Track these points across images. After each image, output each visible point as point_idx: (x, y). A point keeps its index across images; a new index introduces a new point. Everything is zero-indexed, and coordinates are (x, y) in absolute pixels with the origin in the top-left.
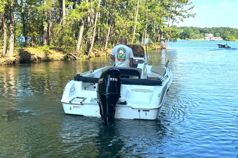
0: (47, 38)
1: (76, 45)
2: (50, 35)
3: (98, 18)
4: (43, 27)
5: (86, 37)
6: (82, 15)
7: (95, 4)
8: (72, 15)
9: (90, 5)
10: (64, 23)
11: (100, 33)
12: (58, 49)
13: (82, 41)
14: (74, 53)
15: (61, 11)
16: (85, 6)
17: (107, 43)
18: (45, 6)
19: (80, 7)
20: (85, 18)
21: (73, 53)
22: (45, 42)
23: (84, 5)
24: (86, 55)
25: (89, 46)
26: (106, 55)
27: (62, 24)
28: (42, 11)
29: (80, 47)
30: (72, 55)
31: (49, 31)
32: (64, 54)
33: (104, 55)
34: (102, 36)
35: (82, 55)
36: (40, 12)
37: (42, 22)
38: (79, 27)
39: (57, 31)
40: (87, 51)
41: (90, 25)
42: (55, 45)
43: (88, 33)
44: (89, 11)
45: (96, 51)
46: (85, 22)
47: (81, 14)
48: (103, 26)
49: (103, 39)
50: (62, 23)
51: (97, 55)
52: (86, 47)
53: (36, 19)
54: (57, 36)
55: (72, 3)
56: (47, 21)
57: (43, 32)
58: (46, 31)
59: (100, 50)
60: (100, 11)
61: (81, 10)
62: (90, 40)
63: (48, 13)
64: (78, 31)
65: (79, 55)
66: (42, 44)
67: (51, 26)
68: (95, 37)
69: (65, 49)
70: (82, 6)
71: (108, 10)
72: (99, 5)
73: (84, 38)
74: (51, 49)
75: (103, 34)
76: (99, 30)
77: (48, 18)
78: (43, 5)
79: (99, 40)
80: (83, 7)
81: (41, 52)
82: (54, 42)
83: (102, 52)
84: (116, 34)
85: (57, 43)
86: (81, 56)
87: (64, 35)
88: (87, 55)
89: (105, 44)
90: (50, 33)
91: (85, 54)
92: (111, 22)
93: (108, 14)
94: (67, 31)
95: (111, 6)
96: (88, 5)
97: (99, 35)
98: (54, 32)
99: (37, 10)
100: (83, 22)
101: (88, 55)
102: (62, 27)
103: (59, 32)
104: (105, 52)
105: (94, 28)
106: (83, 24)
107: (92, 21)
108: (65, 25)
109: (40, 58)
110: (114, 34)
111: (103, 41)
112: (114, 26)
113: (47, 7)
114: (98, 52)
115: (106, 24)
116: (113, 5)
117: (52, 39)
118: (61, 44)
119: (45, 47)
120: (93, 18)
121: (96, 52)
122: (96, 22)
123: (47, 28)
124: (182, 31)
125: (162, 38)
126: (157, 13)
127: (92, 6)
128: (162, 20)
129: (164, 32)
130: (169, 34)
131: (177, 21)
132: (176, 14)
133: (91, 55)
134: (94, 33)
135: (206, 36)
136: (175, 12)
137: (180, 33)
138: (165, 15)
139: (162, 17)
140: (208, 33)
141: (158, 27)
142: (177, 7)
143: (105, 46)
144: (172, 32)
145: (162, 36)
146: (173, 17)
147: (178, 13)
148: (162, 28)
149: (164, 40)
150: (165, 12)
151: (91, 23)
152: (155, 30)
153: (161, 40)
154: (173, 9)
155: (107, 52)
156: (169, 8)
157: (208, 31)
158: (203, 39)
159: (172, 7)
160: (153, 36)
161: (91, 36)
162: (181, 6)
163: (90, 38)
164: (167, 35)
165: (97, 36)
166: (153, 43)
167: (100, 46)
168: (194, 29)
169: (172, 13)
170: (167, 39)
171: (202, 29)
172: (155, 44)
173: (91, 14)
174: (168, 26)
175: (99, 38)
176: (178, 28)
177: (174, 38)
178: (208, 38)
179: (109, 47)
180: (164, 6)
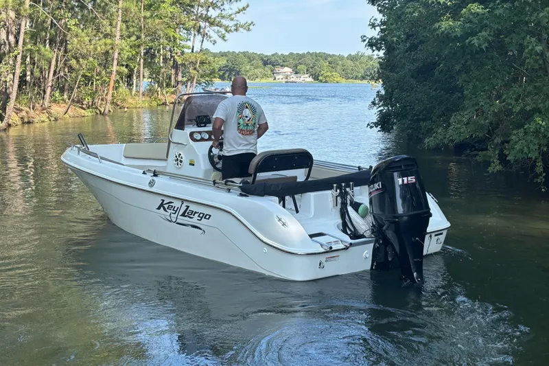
3: (25, 33)
9: (6, 2)
11: (32, 66)
17: (48, 91)
25: (5, 97)
26: (47, 120)
33: (42, 119)
34: (37, 74)
41: (7, 48)
43: (3, 68)
44: (3, 15)
45: (22, 110)
48: (38, 51)
49: (38, 83)
51: (26, 120)
59: (33, 109)
60: (30, 16)
62: (8, 84)
68: (20, 77)
71: (48, 13)
72: (28, 2)
75: (38, 70)
76: (28, 59)
79: (28, 84)
83: (37, 112)
84: (71, 69)
88: (2, 121)
89: (45, 92)
92: (60, 41)
93: (49, 22)
97: (29, 73)
101: (5, 122)
104: (45, 111)
105: (16, 57)
107: (12, 38)
110: (66, 70)
111: (40, 87)
112: (66, 51)
114: (27, 112)
115: (45, 46)
120: (12, 33)
121: (24, 114)
122: (21, 43)
124: (223, 62)
125: (180, 78)
126: (166, 20)
127: (10, 4)
128: (177, 36)
129: (183, 65)
130: (195, 69)
131: (211, 39)
132: (209, 22)
133: (11, 121)
134: (17, 67)
135: (276, 73)
136: (207, 19)
137: (219, 66)
138: (183, 24)
139: (178, 30)
140: (282, 66)
141: (169, 53)
142: (209, 7)
143: (44, 98)
144: (202, 63)
145: (180, 74)
146: (202, 30)
147: (213, 20)
148: (179, 54)
149: (184, 83)
150: (184, 17)
151: (9, 44)
152: (163, 59)
153: (178, 82)
154: (203, 12)
155: (49, 113)
156: (192, 10)
157: (280, 61)
158: (271, 80)
159: (200, 8)
160: (158, 73)
161: (11, 76)
162: (219, 4)
163: (8, 79)
164: (191, 70)
165: (25, 75)
166: (159, 89)
167: (31, 98)
168: (250, 57)
169: (200, 20)
170: (191, 79)
171: (267, 56)
172: (164, 92)
173: (7, 24)
174: (193, 49)
175: (28, 78)
176: (215, 55)
177: (207, 78)
178: (281, 77)
179: (55, 101)
180: (181, 3)
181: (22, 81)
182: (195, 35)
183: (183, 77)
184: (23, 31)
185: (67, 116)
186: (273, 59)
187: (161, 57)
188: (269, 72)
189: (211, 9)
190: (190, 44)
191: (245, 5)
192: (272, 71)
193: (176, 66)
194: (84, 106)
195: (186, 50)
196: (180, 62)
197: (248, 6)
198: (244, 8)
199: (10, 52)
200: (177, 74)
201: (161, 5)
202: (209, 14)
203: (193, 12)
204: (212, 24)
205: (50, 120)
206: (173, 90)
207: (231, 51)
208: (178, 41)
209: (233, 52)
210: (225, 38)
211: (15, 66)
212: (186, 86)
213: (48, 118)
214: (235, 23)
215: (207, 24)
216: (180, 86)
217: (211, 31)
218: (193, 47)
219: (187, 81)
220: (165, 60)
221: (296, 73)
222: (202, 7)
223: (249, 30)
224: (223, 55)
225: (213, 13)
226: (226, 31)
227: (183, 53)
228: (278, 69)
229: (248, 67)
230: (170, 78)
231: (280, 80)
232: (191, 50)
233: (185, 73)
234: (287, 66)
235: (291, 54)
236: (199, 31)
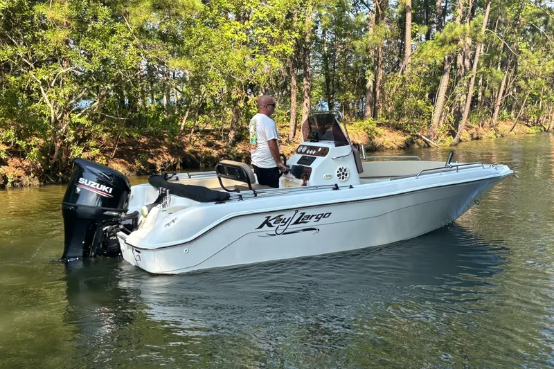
0: (373, 103)
1: (431, 117)
2: (378, 98)
3: (480, 57)
4: (365, 82)
5: (453, 98)
6: (447, 53)
7: (476, 26)
8: (424, 54)
9: (464, 30)
10: (408, 70)
11: (483, 87)
12: (393, 125)
13: (443, 108)
14: (425, 134)
15: (402, 47)
16: (453, 33)
17: (497, 109)
18: (370, 38)
19: (441, 36)
20: (453, 59)
21: (423, 132)
22: (369, 112)
23: (451, 29)
24: (451, 137)
25: (458, 115)
26: (494, 137)
27: (402, 74)
28: (365, 48)
29: (440, 119)
30: (422, 138)
31: (377, 89)
32: (405, 136)
33: (490, 135)
34: (488, 94)
35: (443, 137)
36: (360, 51)
37: (364, 71)
38: (439, 78)
39: (392, 87)
40: (453, 129)
41: (463, 72)
42: (387, 118)
43: (458, 90)
44: (461, 42)
45: (472, 127)
46: (452, 65)
47: (444, 49)
48: (491, 74)
49: (488, 102)
50: (403, 71)
51: (475, 136)
52: (452, 119)
53: (351, 65)
54: (393, 99)
55: (425, 28)
56: (373, 69)
57: (365, 91)
58: (372, 89)
59: (482, 126)
60: (485, 42)
61: (443, 42)
62: (461, 104)
63: (376, 51)
64: (435, 87)
65: (435, 138)
66: (361, 116)
67: (380, 78)
68: (472, 98)
69: (407, 125)
70: (446, 33)
71: (502, 38)
72: (484, 29)
73: (449, 100)
74: (379, 125)
75: (489, 91)
76: (481, 81)
77: (376, 63)
78: (367, 37)
79: (479, 104)
80: (449, 36)
81: (360, 133)
82: (385, 111)
83: (485, 129)
84: (519, 89)
85: (392, 114)
86: (440, 139)
87: (406, 95)
88: (454, 137)
89: (493, 111)
90: (378, 92)
91: (449, 135)
92: (509, 63)
93: (502, 46)
94: (414, 87)
95: (508, 28)
96: (459, 29)
97: (480, 94)
98: (387, 92)
99: (354, 48)
100: (447, 67)
101: (456, 138)
102: (404, 79)
103: (397, 90)
104: (493, 129)
105: (470, 79)
106: (446, 71)
107: (467, 63)
108: (410, 75)
109: (358, 144)
110: (515, 90)
111: (489, 106)
112: (516, 73)
113: (374, 39)
114: (476, 129)
115: (496, 69)
116: (514, 26)
117: (381, 105)
118: (399, 114)
119: (368, 122)
120: (468, 58)
121: (473, 130)
122: (475, 66)
123: (373, 82)
127: (468, 32)
133: (462, 137)
134: (470, 88)
143: (492, 116)
151: (465, 68)
155: (497, 130)
161: (464, 96)
163: (462, 100)
165: (477, 96)
167: (481, 117)
173: (464, 49)
175: (480, 98)
179: (502, 119)
181: (474, 101)
184: (477, 55)
185: (512, 133)
194: (529, 124)
199: (465, 75)
205: (497, 137)
211: (468, 88)
213: (495, 134)
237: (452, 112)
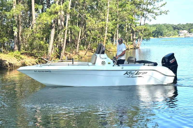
0: (18, 43)
1: (47, 49)
2: (20, 40)
3: (69, 21)
4: (13, 32)
5: (57, 40)
6: (53, 18)
7: (66, 6)
8: (42, 19)
9: (60, 8)
10: (35, 27)
11: (71, 35)
12: (29, 54)
13: (53, 45)
14: (45, 58)
15: (31, 15)
16: (55, 9)
17: (78, 45)
18: (14, 11)
19: (50, 10)
20: (56, 21)
21: (44, 57)
22: (16, 48)
23: (54, 7)
24: (58, 59)
25: (61, 49)
26: (78, 58)
27: (32, 28)
28: (12, 16)
29: (52, 50)
30: (44, 60)
31: (19, 36)
32: (35, 59)
33: (75, 57)
34: (73, 38)
35: (54, 59)
36: (10, 17)
37: (12, 27)
38: (50, 30)
39: (27, 35)
40: (59, 55)
41: (61, 27)
42: (26, 50)
43: (59, 36)
44: (59, 14)
45: (67, 54)
46: (56, 24)
47: (51, 17)
48: (74, 29)
49: (74, 42)
50: (32, 27)
51: (69, 58)
52: (58, 50)
53: (5, 24)
54: (28, 41)
55: (41, 6)
56: (16, 26)
57: (13, 37)
58: (17, 36)
59: (72, 53)
60: (70, 14)
61: (51, 13)
62: (61, 43)
63: (18, 17)
64: (49, 35)
65: (50, 59)
66: (12, 50)
67: (20, 30)
68: (66, 40)
69: (36, 53)
70: (51, 9)
71: (78, 11)
72: (70, 7)
73: (56, 41)
74: (22, 54)
75: (74, 36)
76: (69, 32)
77: (18, 23)
78: (13, 10)
79: (69, 43)
80: (53, 10)
81: (12, 58)
82: (24, 47)
83: (74, 55)
84: (87, 35)
85: (28, 48)
86: (53, 60)
87: (34, 39)
88: (59, 58)
89: (76, 46)
90: (20, 38)
91: (57, 58)
92: (82, 23)
93: (78, 16)
94: (38, 35)
95: (81, 7)
96: (58, 7)
97: (70, 38)
98: (24, 37)
99: (6, 16)
100: (53, 25)
101: (60, 59)
102: (33, 31)
103: (30, 36)
104: (77, 54)
105: (65, 31)
106: (53, 27)
107: (63, 23)
108: (36, 29)
109: (11, 64)
110: (85, 36)
111: (74, 43)
112: (85, 28)
113: (16, 11)
114: (69, 55)
115: (76, 26)
116: (83, 6)
117: (22, 44)
118: (32, 48)
119: (16, 52)
120: (63, 21)
121: (68, 55)
122: (67, 25)
123: (17, 32)
124: (154, 29)
125: (135, 37)
126: (128, 11)
127: (62, 9)
128: (133, 18)
129: (136, 31)
130: (141, 33)
131: (149, 19)
132: (148, 11)
133: (63, 58)
134: (65, 35)
135: (180, 33)
136: (147, 10)
137: (152, 31)
138: (136, 13)
139: (134, 16)
140: (183, 30)
141: (130, 26)
142: (148, 4)
143: (76, 48)
144: (145, 30)
145: (135, 36)
146: (144, 15)
147: (150, 10)
148: (134, 26)
149: (137, 40)
150: (136, 10)
151: (62, 26)
152: (127, 29)
153: (134, 39)
154: (145, 7)
155: (78, 55)
156: (140, 6)
157: (182, 27)
158: (177, 36)
159: (144, 5)
160: (125, 36)
161: (63, 39)
162: (152, 3)
163: (62, 41)
164: (140, 33)
165: (68, 39)
166: (125, 43)
167: (71, 48)
168: (167, 26)
169: (144, 10)
170: (140, 37)
171: (175, 25)
172: (128, 44)
173: (61, 17)
174: (140, 24)
175: (69, 40)
176: (150, 26)
177: (147, 37)
178: (182, 34)
179: (81, 50)
180: (135, 4)
181: (67, 41)
182: (141, 17)
183: (136, 37)
184: (67, 20)
185: (86, 56)
186: (178, 27)
187: (126, 28)
188: (177, 33)
189: (149, 5)
190: (139, 22)
191: (165, 3)
192: (178, 32)
193: (133, 32)
194: (93, 51)
195: (137, 25)
196: (134, 30)
197: (166, 3)
198: (164, 4)
199: (62, 29)
200: (133, 36)
201: (126, 5)
202: (148, 8)
203: (140, 7)
204: (149, 12)
205: (79, 58)
206: (131, 43)
207: (158, 24)
208: (134, 21)
209: (159, 24)
210: (155, 18)
211: (64, 35)
212: (138, 41)
213: (78, 57)
214: (160, 11)
215: (147, 12)
216: (134, 41)
217: (149, 15)
218: (141, 23)
219: (138, 39)
220: (128, 29)
221: (190, 33)
222: (145, 4)
223: (167, 14)
224: (154, 26)
225: (150, 7)
226: (156, 15)
227: (136, 26)
228: (180, 31)
229: (166, 31)
230: (130, 38)
231: (182, 36)
232: (139, 25)
233: (137, 35)
234: (185, 30)
235: (187, 24)
236: (143, 16)
237: (58, 47)
